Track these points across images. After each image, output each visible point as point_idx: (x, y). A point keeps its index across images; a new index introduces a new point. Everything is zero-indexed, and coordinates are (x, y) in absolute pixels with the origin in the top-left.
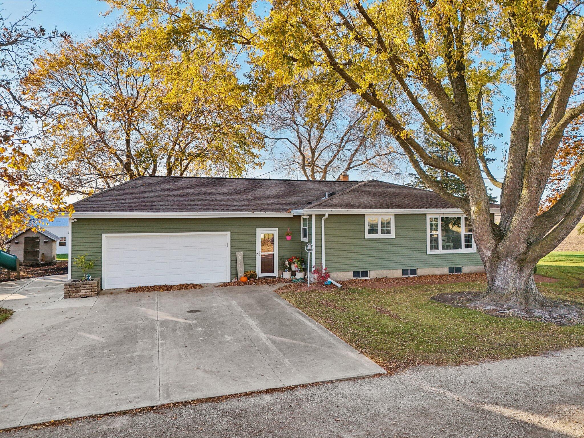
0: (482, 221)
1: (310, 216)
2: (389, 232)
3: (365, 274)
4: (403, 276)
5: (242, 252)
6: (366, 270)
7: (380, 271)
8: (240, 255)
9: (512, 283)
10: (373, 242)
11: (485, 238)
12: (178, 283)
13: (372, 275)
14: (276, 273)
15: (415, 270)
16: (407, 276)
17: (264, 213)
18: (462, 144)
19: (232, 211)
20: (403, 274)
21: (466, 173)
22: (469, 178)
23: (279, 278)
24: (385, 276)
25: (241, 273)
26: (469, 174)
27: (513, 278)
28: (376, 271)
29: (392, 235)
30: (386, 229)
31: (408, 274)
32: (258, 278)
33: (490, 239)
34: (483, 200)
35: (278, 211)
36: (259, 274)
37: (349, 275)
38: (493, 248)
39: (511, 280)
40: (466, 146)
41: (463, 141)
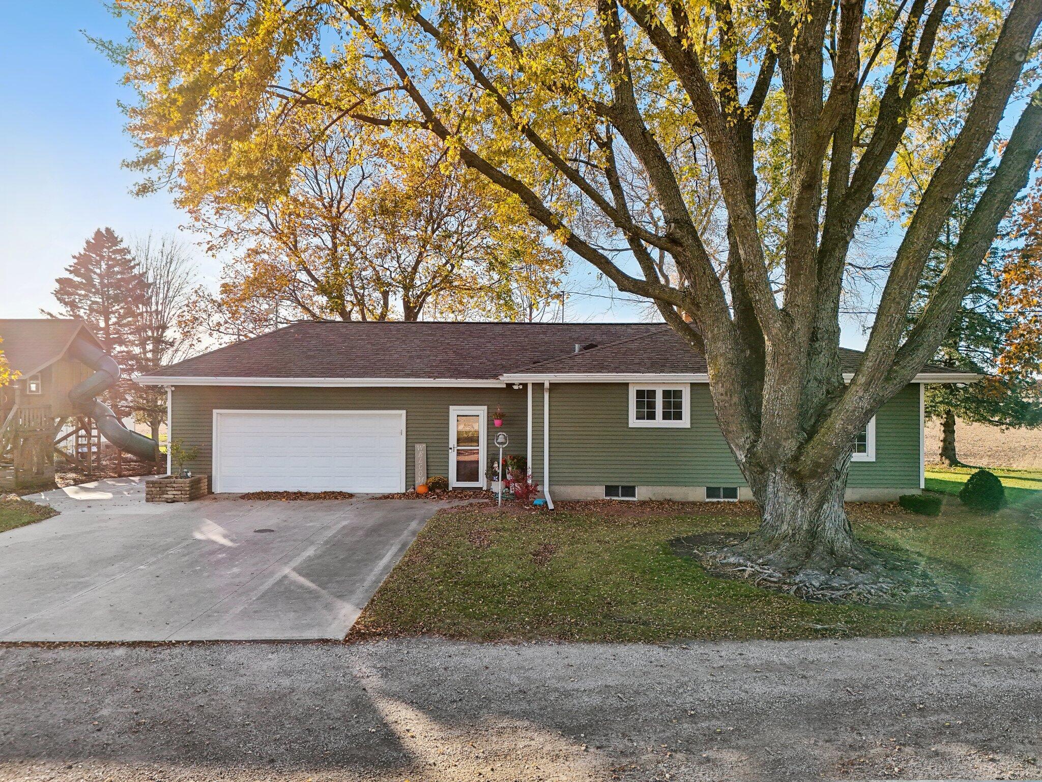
0: (722, 394)
1: (525, 385)
2: (678, 416)
3: (629, 491)
4: (708, 500)
5: (424, 445)
6: (632, 484)
7: (659, 488)
8: (420, 449)
9: (788, 518)
10: (645, 434)
11: (733, 428)
12: (318, 490)
13: (642, 493)
14: (482, 483)
15: (735, 489)
16: (715, 500)
17: (453, 380)
18: (680, 249)
19: (403, 377)
20: (708, 497)
21: (693, 304)
22: (699, 313)
23: (488, 491)
24: (668, 497)
25: (420, 479)
26: (697, 306)
27: (789, 507)
28: (650, 488)
29: (685, 422)
30: (673, 410)
31: (719, 497)
32: (450, 489)
33: (743, 430)
34: (721, 355)
35: (482, 377)
36: (453, 483)
37: (598, 492)
38: (747, 447)
39: (787, 510)
40: (688, 254)
41: (681, 245)
